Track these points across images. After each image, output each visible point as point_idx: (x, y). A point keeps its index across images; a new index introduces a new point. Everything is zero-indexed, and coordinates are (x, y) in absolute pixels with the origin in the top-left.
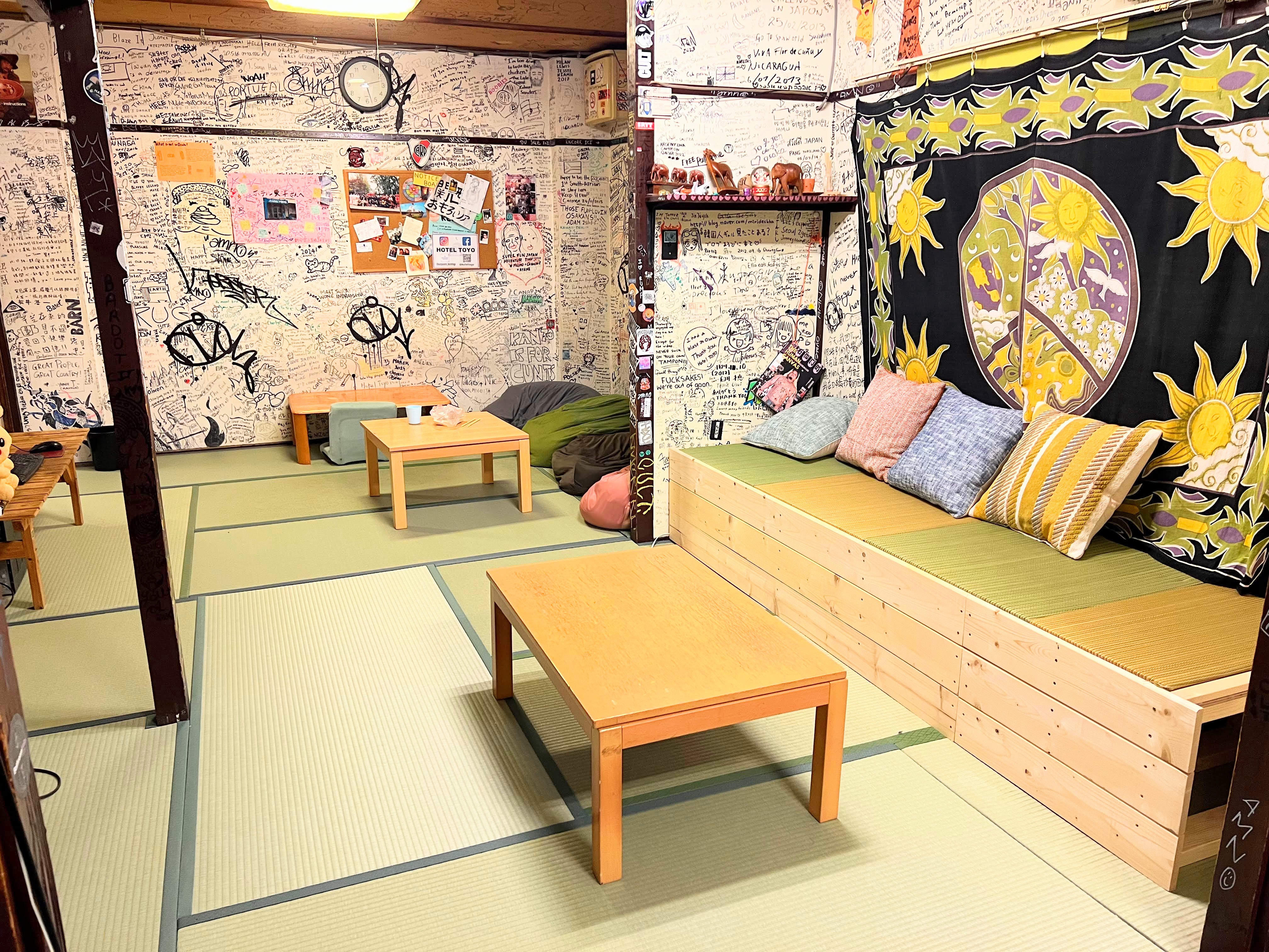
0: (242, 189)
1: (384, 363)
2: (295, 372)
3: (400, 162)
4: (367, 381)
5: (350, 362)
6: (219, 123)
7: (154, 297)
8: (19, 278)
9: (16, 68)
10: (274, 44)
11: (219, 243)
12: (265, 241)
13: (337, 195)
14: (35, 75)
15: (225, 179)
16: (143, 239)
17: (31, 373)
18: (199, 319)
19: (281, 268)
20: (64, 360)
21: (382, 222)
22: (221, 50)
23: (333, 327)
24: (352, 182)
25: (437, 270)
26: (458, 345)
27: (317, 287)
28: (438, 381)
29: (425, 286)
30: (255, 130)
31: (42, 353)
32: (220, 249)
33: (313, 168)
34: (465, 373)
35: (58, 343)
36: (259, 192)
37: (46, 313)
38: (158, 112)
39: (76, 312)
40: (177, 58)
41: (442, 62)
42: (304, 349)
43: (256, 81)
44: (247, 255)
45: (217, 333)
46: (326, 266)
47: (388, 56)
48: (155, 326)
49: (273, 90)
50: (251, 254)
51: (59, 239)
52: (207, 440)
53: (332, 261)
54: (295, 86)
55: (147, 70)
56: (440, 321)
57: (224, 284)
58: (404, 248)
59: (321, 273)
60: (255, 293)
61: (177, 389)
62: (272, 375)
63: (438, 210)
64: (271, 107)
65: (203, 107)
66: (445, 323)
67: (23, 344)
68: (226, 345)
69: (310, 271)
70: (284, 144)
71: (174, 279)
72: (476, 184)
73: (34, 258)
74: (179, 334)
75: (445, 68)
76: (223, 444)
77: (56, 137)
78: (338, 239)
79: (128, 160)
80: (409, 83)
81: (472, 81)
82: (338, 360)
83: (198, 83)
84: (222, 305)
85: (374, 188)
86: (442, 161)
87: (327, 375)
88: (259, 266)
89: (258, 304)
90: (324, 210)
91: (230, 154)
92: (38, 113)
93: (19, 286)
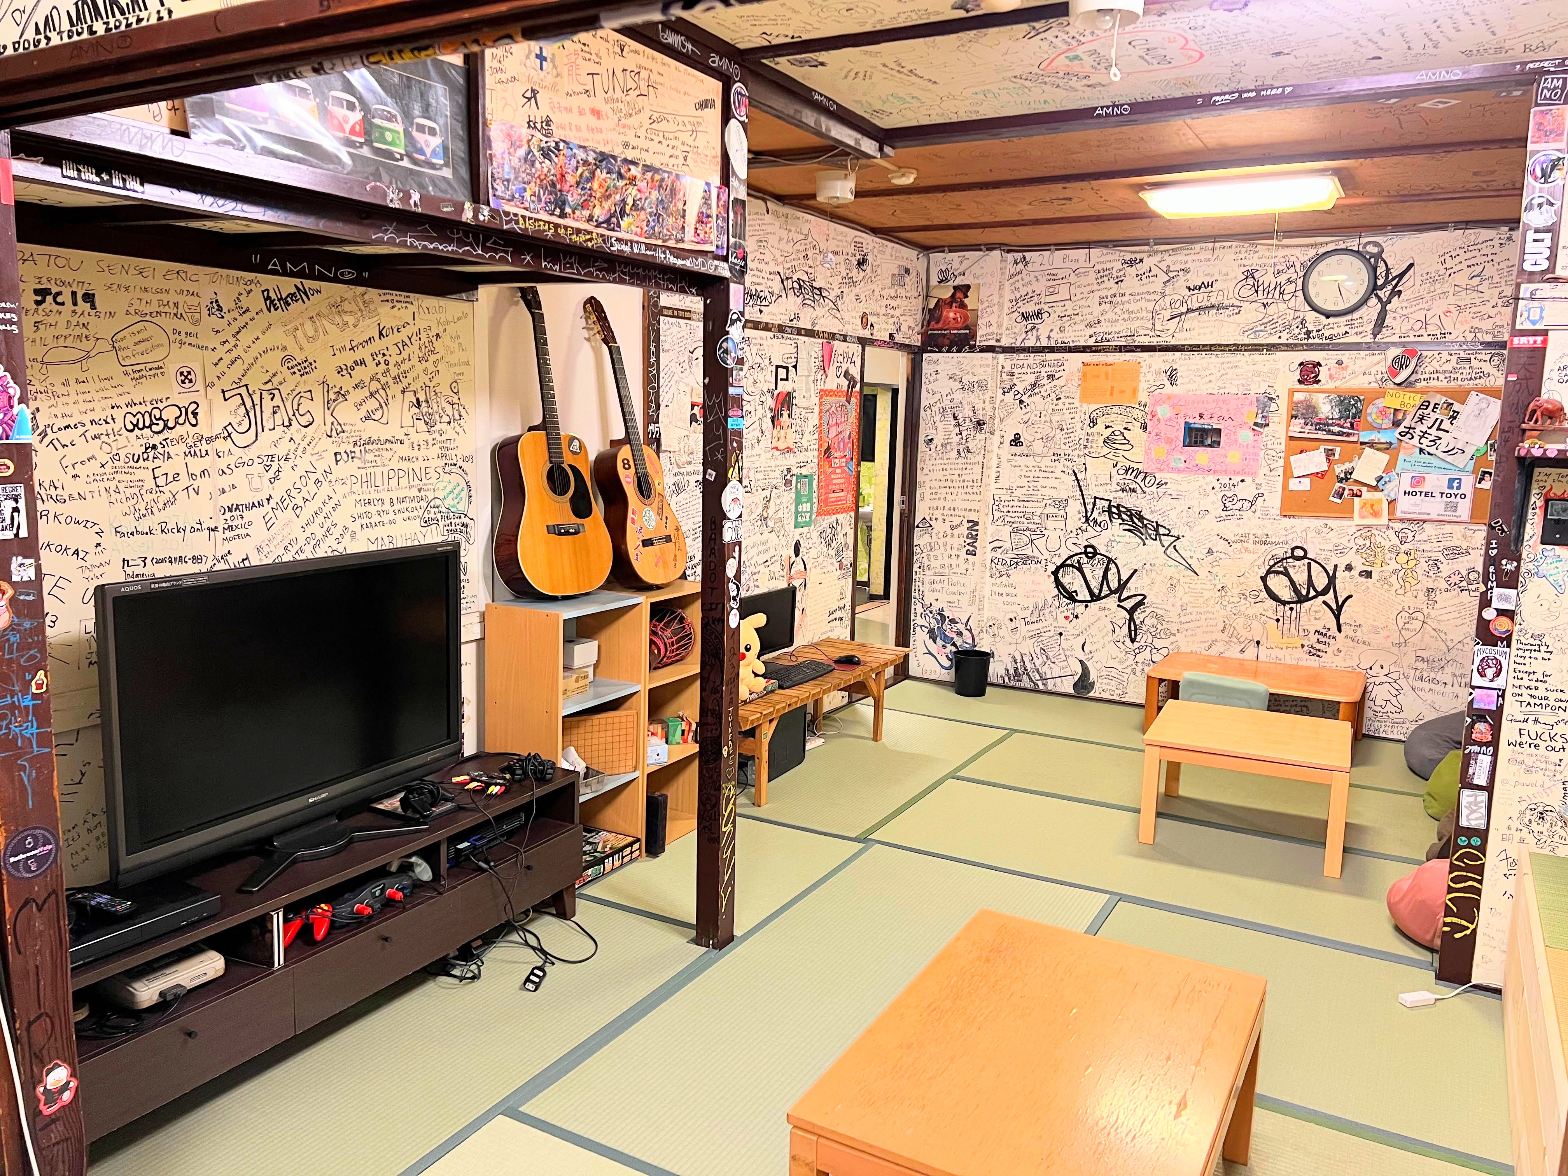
0: (1163, 411)
1: (1302, 633)
2: (1186, 626)
3: (1371, 378)
4: (1275, 653)
5: (1256, 625)
6: (1152, 339)
7: (1051, 524)
8: (934, 496)
9: (966, 297)
10: (1231, 247)
11: (1127, 471)
12: (1179, 471)
13: (1276, 420)
14: (982, 303)
15: (1148, 401)
16: (1053, 464)
17: (926, 588)
18: (1091, 552)
19: (1191, 503)
20: (955, 579)
21: (1329, 453)
22: (1169, 260)
23: (1242, 579)
24: (1297, 403)
25: (1402, 520)
26: (1417, 625)
27: (1230, 528)
28: (1377, 668)
29: (1379, 539)
30: (1190, 345)
31: (939, 570)
32: (1128, 477)
33: (1252, 386)
34: (1420, 665)
35: (954, 561)
36: (1182, 415)
37: (949, 532)
38: (1091, 331)
39: (974, 533)
40: (1122, 273)
41: (1459, 243)
42: (1201, 600)
43: (1203, 290)
44: (1155, 486)
45: (1107, 570)
46: (1247, 505)
47: (1376, 244)
48: (1047, 555)
49: (1220, 298)
50: (1160, 485)
51: (973, 460)
52: (1075, 685)
53: (1256, 498)
54: (1246, 292)
55: (1089, 288)
56: (1394, 589)
57: (1124, 517)
58: (1355, 488)
59: (1238, 513)
60: (1156, 530)
61: (1055, 624)
62: (1159, 626)
63: (1415, 441)
64: (1215, 318)
65: (1138, 323)
66: (1402, 591)
67: (925, 558)
68: (1114, 585)
69: (1225, 509)
70: (1221, 360)
71: (1075, 508)
72: (1484, 405)
73: (949, 478)
74: (1069, 565)
75: (1458, 252)
76: (1091, 694)
77: (990, 361)
78: (1268, 473)
79: (1055, 382)
80: (1401, 275)
81: (1502, 265)
82: (1241, 620)
83: (1138, 297)
84: (1118, 539)
85: (1326, 409)
86: (1435, 376)
87: (1225, 637)
88: (1166, 500)
89: (1158, 542)
90: (1256, 438)
91: (1158, 373)
92: (978, 339)
93: (934, 504)
